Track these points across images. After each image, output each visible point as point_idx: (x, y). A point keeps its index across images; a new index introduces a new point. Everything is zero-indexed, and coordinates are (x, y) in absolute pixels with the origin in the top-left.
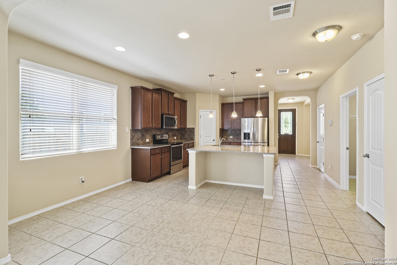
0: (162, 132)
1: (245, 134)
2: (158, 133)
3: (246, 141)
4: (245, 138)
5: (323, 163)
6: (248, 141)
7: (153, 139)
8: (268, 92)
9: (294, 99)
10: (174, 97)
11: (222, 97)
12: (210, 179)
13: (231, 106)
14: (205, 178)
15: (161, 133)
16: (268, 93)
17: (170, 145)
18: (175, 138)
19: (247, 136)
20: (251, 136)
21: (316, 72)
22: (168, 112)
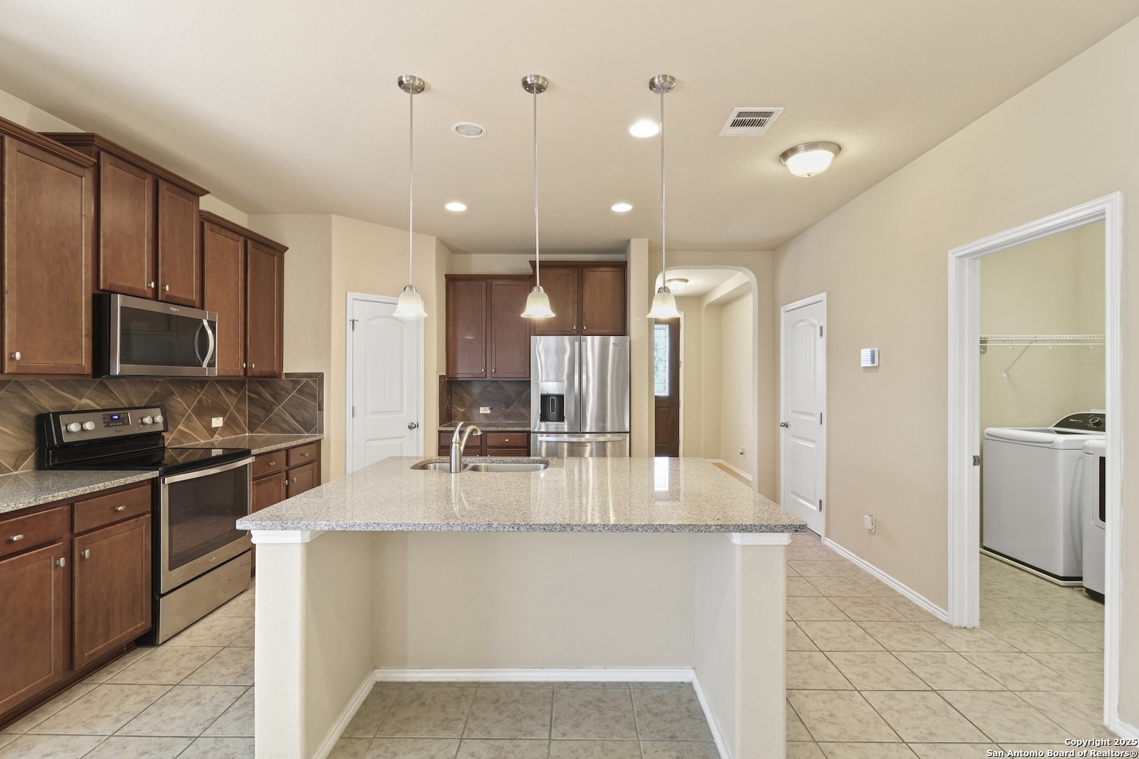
0: (115, 397)
1: (545, 398)
2: (85, 401)
3: (552, 426)
4: (544, 418)
5: (821, 501)
6: (557, 428)
7: (32, 438)
8: (628, 242)
9: (687, 281)
10: (201, 211)
11: (450, 248)
12: (403, 663)
13: (484, 290)
14: (375, 659)
15: (106, 402)
16: (624, 247)
17: (155, 474)
18: (217, 422)
19: (553, 407)
20: (569, 408)
21: (856, 145)
22: (153, 285)
